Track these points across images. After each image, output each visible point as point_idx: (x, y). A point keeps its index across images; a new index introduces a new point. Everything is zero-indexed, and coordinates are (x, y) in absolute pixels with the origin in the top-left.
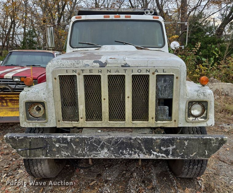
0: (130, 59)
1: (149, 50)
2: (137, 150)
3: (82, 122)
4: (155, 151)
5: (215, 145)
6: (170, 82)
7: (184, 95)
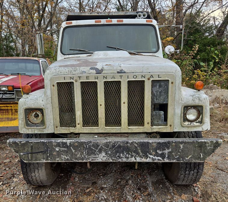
0: (126, 65)
1: (142, 55)
2: (133, 154)
3: (79, 128)
4: (151, 154)
5: (210, 148)
6: (165, 88)
7: (179, 99)
